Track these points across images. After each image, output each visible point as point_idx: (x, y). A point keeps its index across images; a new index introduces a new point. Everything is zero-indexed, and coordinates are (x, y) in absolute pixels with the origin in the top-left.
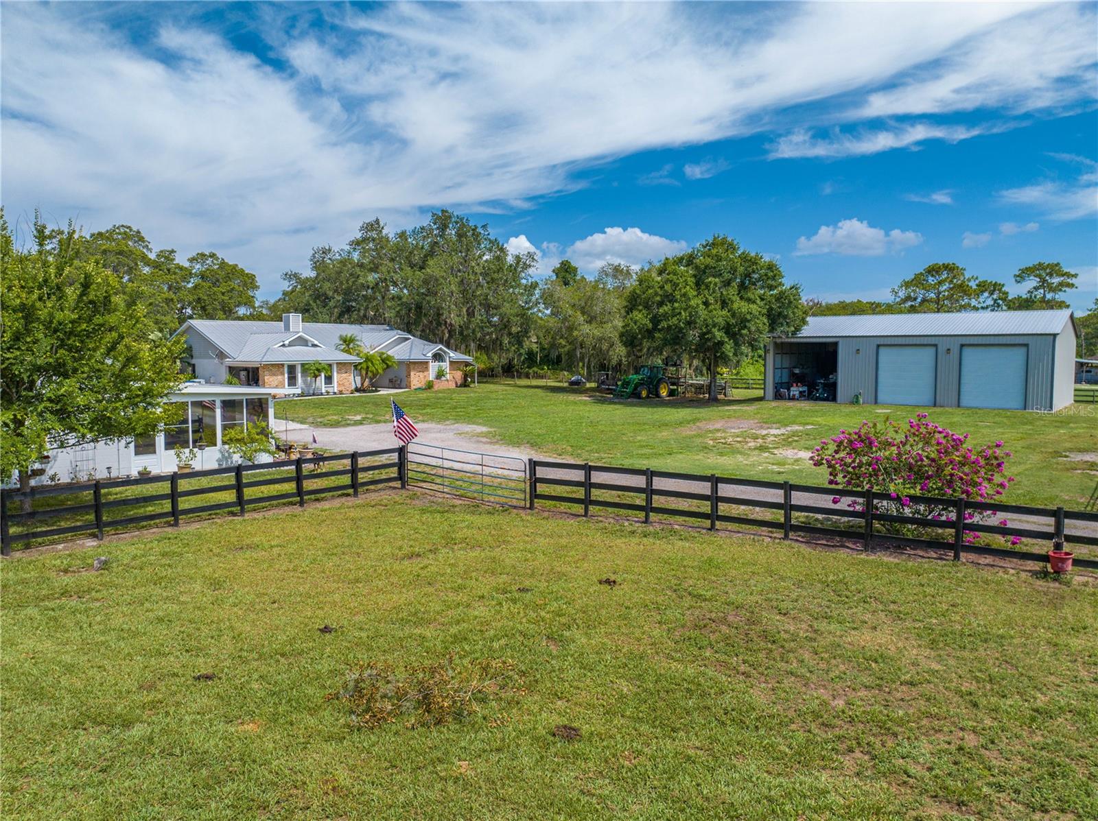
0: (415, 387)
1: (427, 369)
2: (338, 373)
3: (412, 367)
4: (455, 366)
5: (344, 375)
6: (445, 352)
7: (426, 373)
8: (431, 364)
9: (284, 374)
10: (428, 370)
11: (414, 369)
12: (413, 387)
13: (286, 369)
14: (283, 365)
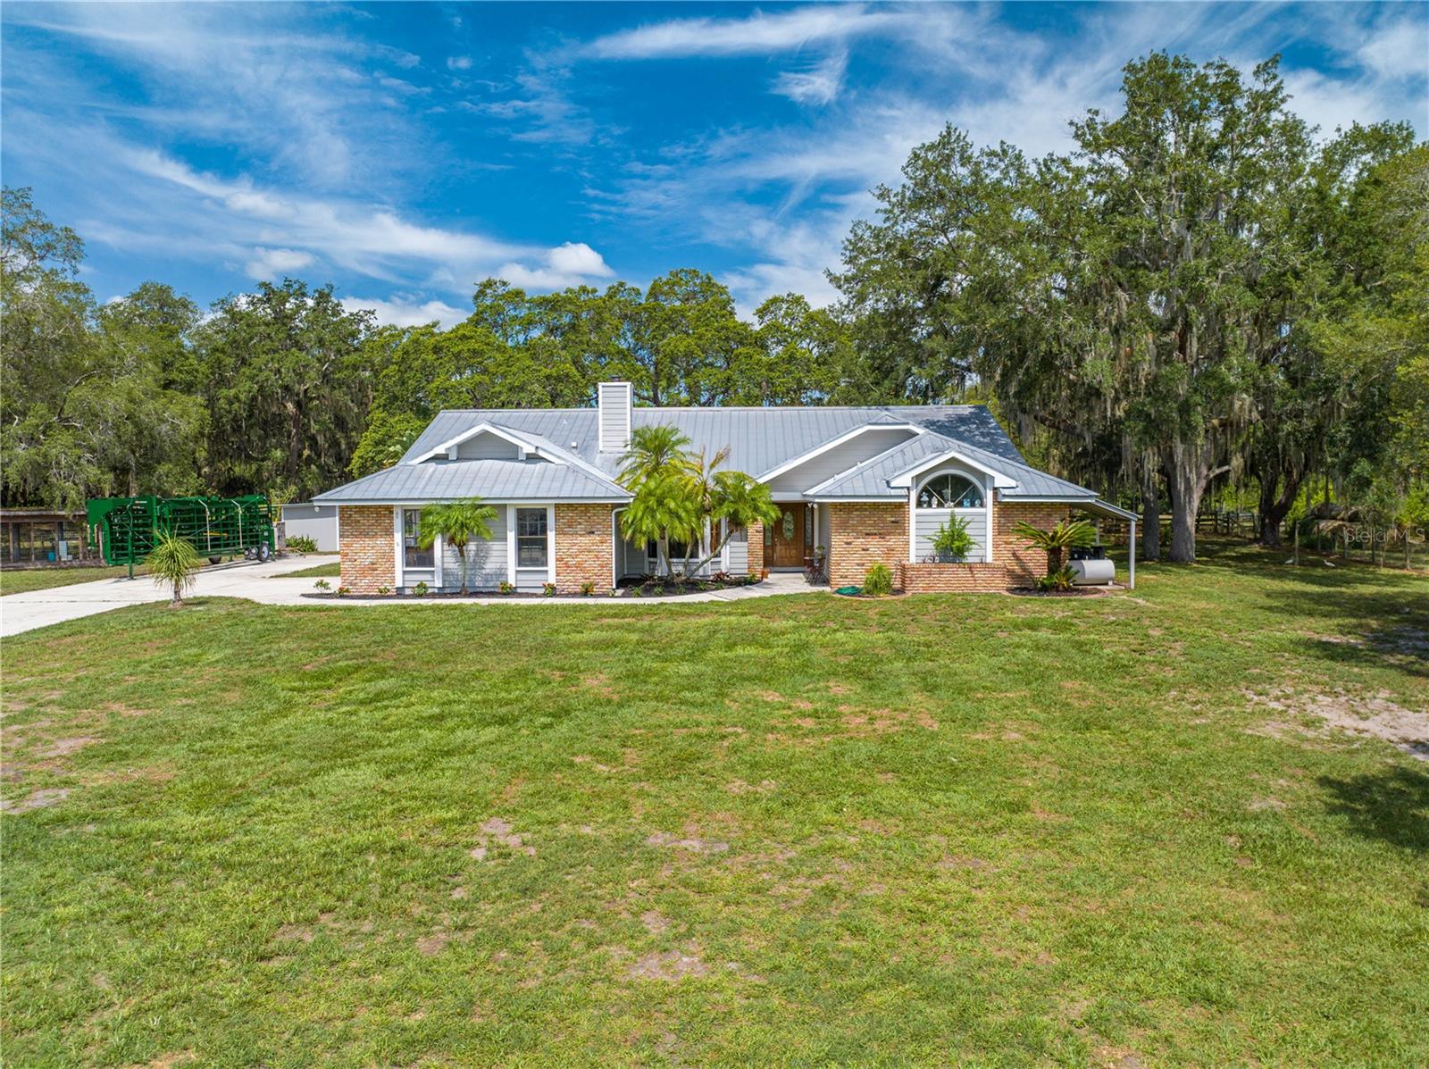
0: (845, 583)
1: (899, 526)
2: (559, 532)
3: (834, 519)
4: (1020, 519)
5: (585, 540)
6: (982, 476)
7: (893, 541)
8: (913, 510)
9: (391, 534)
10: (904, 532)
11: (844, 526)
12: (838, 581)
13: (398, 522)
14: (390, 509)
